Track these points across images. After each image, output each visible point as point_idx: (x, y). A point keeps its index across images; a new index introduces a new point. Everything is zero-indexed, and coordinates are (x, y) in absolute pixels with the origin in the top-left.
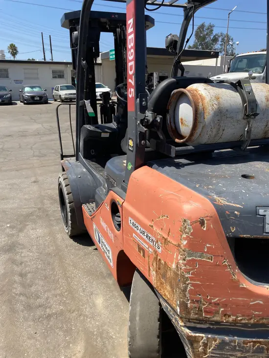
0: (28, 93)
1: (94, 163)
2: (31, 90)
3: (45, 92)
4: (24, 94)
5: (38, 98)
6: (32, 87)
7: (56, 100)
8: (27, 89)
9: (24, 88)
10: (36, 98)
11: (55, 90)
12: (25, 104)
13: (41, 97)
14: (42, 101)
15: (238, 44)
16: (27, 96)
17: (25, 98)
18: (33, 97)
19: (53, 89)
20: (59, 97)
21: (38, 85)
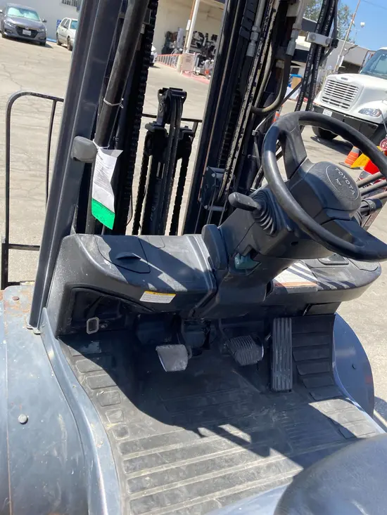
0: (12, 19)
1: (92, 365)
2: (21, 15)
3: (44, 24)
4: (5, 18)
5: (29, 33)
6: (22, 10)
7: (60, 44)
8: (13, 12)
9: (8, 7)
10: (24, 32)
11: (62, 25)
12: (4, 36)
13: (34, 32)
14: (36, 38)
15: (362, 26)
16: (11, 23)
17: (6, 27)
18: (20, 29)
19: (59, 21)
20: (66, 40)
21: (33, 9)
